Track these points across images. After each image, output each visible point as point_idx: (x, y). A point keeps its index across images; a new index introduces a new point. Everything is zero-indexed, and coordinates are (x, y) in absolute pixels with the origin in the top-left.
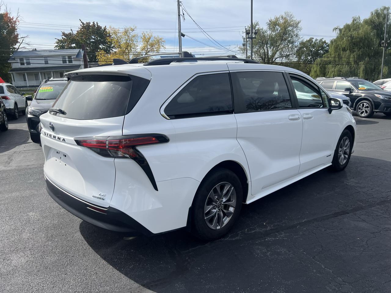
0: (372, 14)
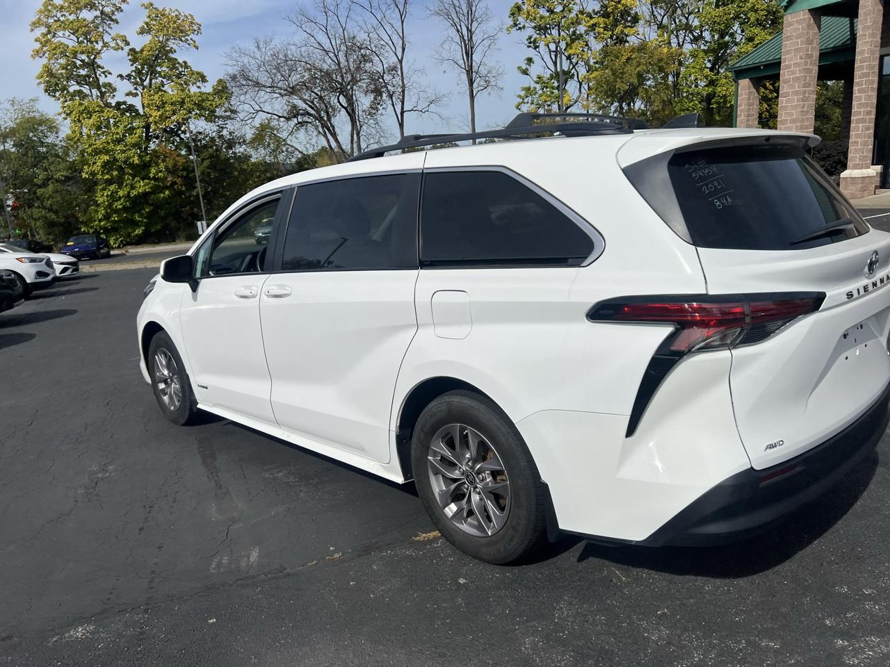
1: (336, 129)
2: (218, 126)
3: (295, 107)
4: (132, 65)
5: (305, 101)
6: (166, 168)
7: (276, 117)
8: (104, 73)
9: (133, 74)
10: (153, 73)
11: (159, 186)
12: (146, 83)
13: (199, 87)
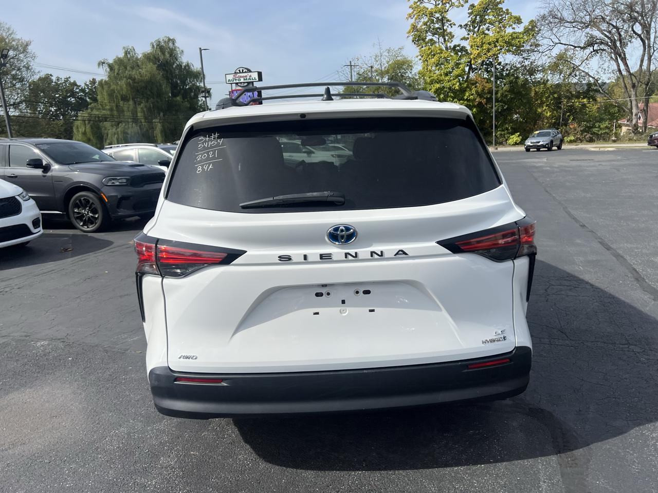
0: (153, 46)
1: (627, 56)
2: (523, 58)
3: (592, 37)
4: (469, 17)
5: (602, 32)
6: (477, 92)
7: (572, 47)
8: (450, 25)
9: (469, 23)
10: (483, 21)
11: (470, 105)
12: (476, 29)
13: (514, 28)
